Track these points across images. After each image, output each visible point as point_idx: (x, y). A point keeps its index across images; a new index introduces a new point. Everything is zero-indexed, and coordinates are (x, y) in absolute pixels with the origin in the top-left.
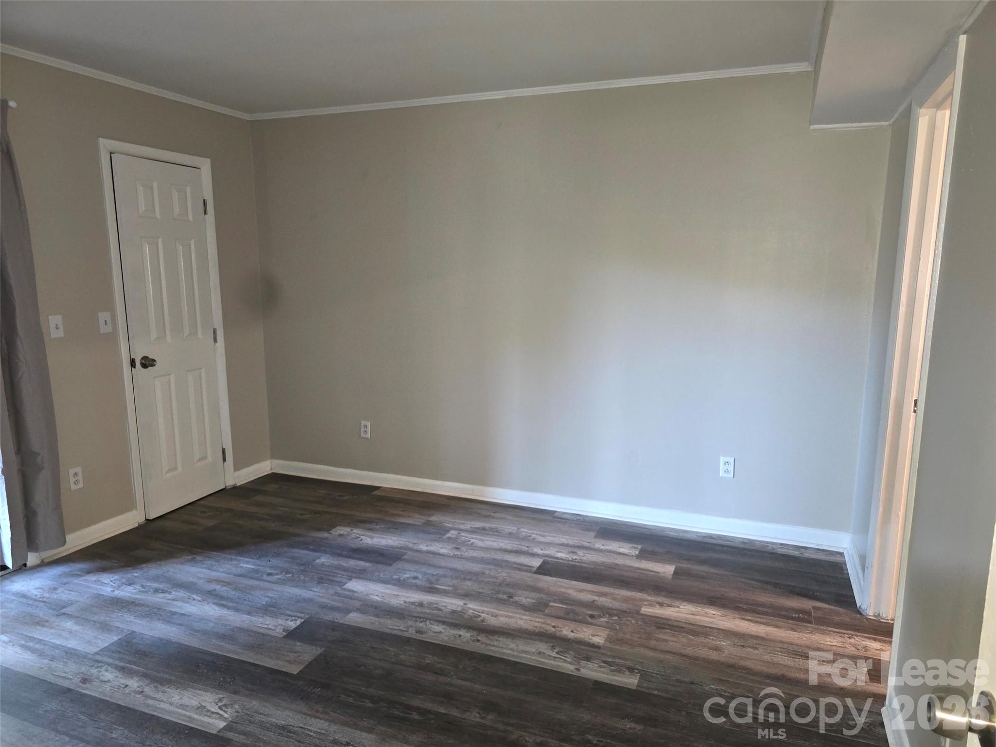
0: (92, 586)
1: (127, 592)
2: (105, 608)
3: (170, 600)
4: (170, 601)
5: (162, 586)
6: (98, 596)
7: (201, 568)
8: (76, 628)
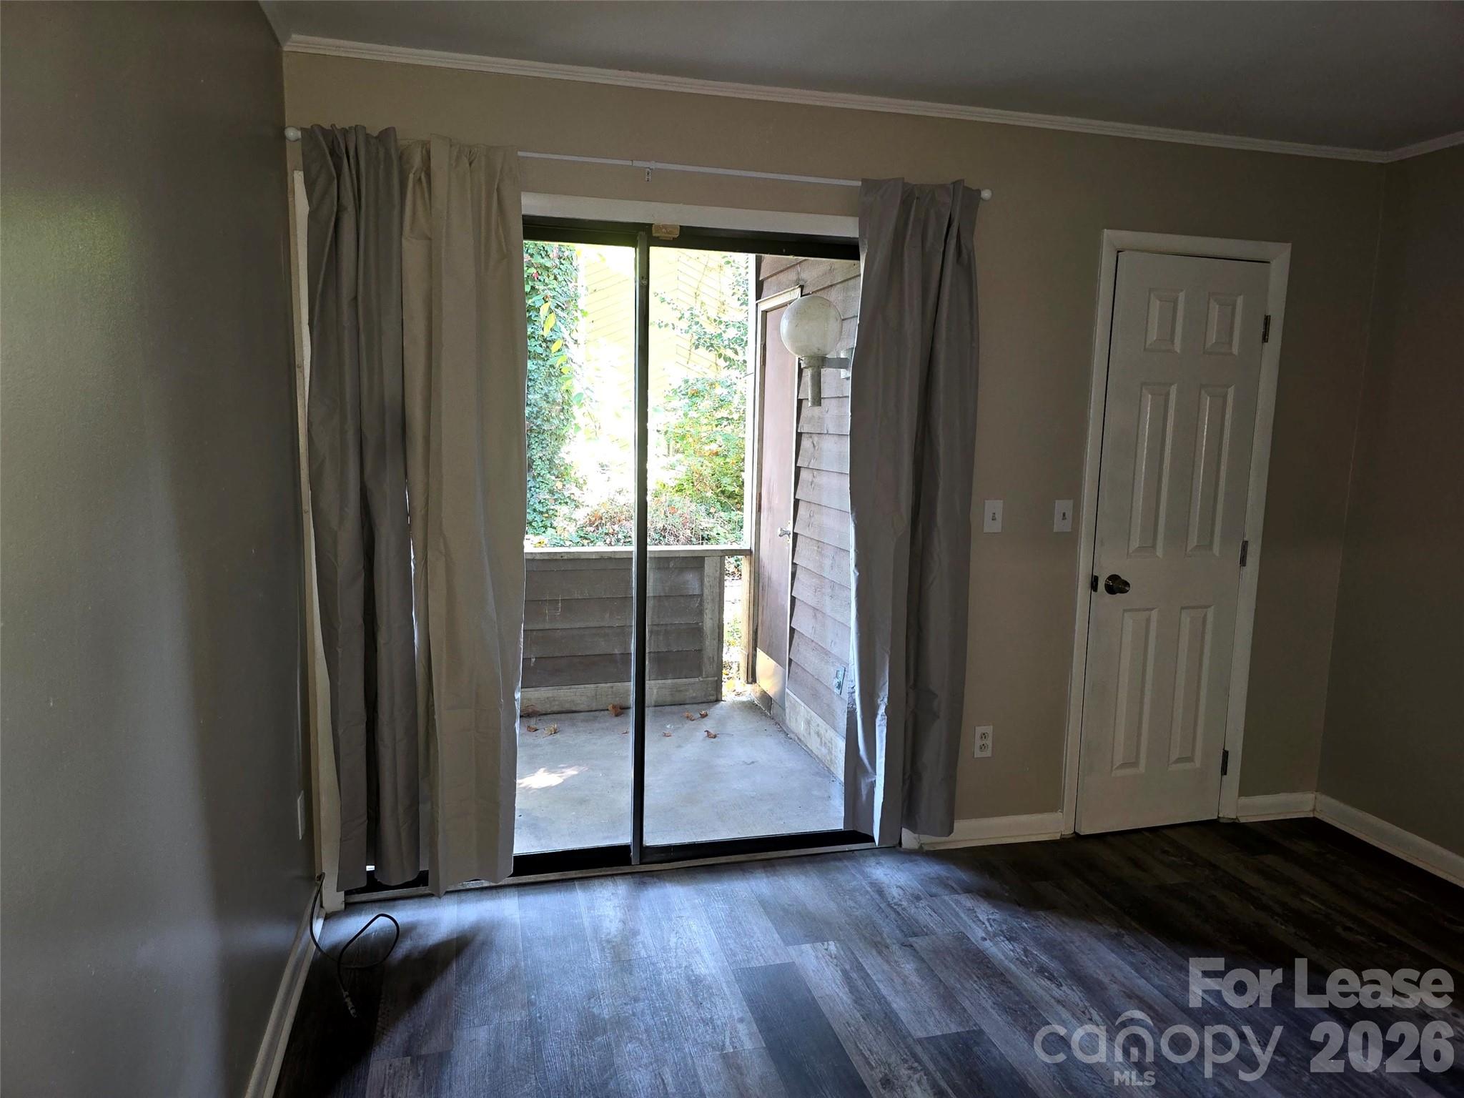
0: (963, 915)
1: (1000, 951)
2: (962, 964)
3: (1054, 998)
4: (1053, 1001)
5: (1053, 965)
6: (962, 938)
7: (1123, 960)
8: (915, 978)
